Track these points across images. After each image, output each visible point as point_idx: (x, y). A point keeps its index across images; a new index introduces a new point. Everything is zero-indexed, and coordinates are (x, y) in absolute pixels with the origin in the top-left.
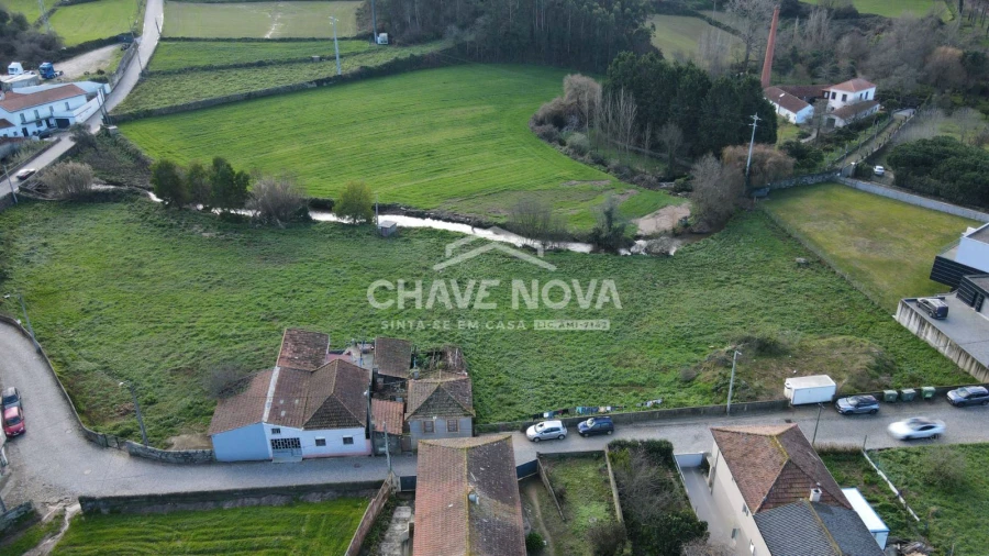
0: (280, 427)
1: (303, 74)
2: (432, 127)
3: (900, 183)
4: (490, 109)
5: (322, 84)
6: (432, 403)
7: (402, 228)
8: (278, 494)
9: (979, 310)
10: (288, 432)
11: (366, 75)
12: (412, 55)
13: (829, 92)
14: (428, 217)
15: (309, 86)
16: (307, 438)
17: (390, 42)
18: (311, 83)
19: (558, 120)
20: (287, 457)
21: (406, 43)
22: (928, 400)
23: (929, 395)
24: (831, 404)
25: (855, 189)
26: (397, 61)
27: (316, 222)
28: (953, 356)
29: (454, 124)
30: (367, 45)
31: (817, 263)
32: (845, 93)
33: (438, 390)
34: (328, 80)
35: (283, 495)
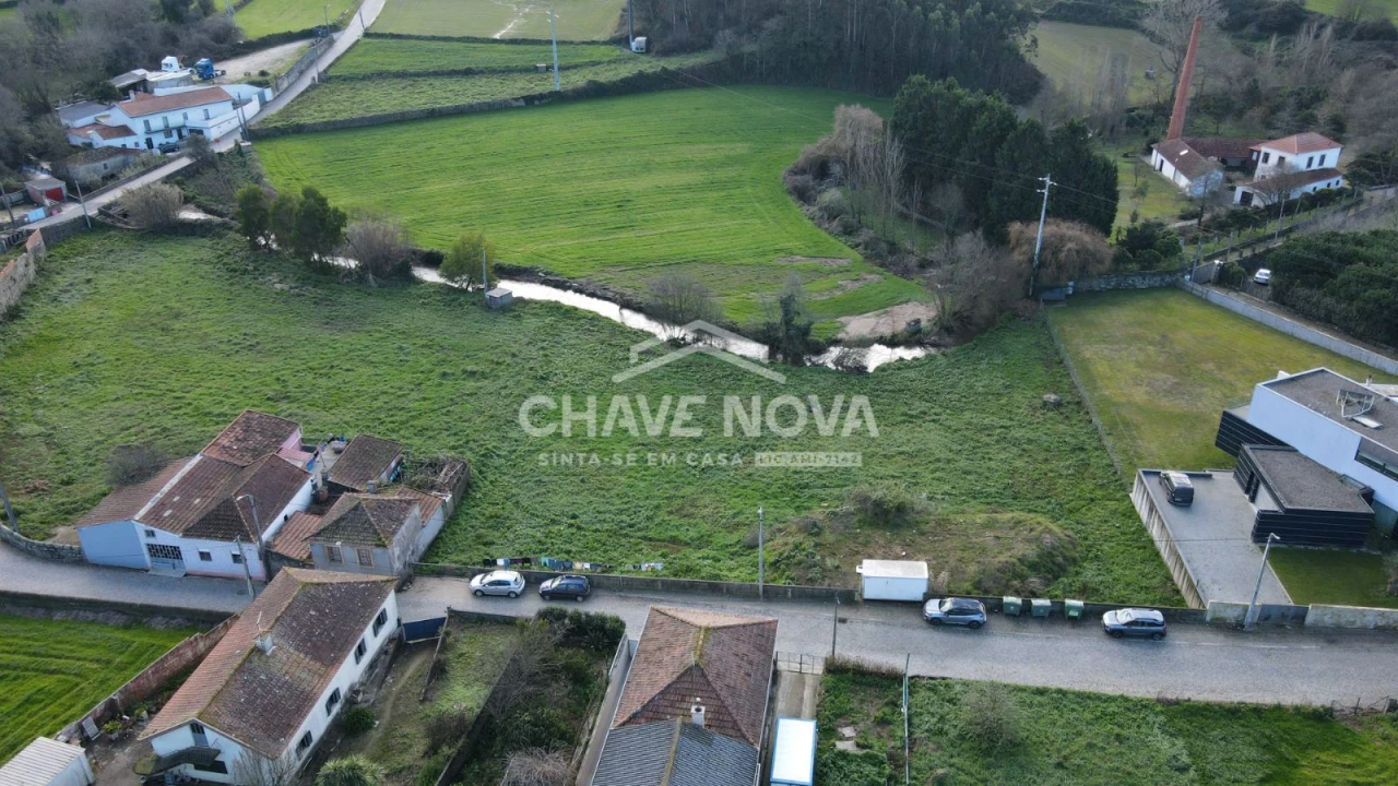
0: (156, 530)
1: (518, 87)
2: (647, 168)
4: (741, 148)
5: (531, 102)
6: (343, 524)
7: (520, 300)
8: (119, 612)
9: (1253, 498)
10: (165, 538)
11: (596, 93)
13: (1259, 152)
14: (569, 288)
15: (515, 104)
16: (191, 548)
17: (648, 50)
18: (516, 100)
19: (820, 169)
20: (166, 570)
21: (667, 52)
22: (1073, 619)
23: (1073, 613)
24: (916, 606)
26: (641, 75)
27: (420, 282)
30: (616, 52)
31: (1071, 406)
32: (1283, 154)
33: (356, 508)
34: (541, 97)
35: (124, 614)
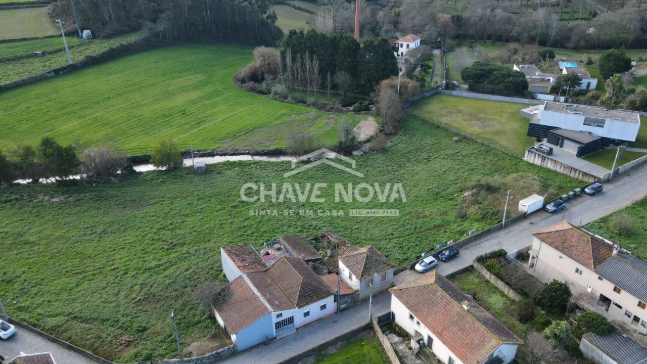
0: (281, 312)
1: (38, 67)
3: (472, 89)
4: (200, 77)
5: (59, 73)
6: (368, 266)
7: (211, 165)
8: (308, 356)
9: (561, 146)
10: (286, 314)
11: (91, 62)
12: (122, 45)
13: (398, 44)
14: (216, 155)
15: (49, 75)
16: (297, 314)
18: (49, 72)
21: (109, 37)
22: (578, 195)
23: (578, 193)
25: (452, 96)
26: (112, 50)
27: (140, 173)
28: (566, 172)
29: (184, 90)
30: (75, 40)
31: (464, 139)
32: (408, 43)
33: (367, 257)
34: (63, 69)
35: (311, 356)
